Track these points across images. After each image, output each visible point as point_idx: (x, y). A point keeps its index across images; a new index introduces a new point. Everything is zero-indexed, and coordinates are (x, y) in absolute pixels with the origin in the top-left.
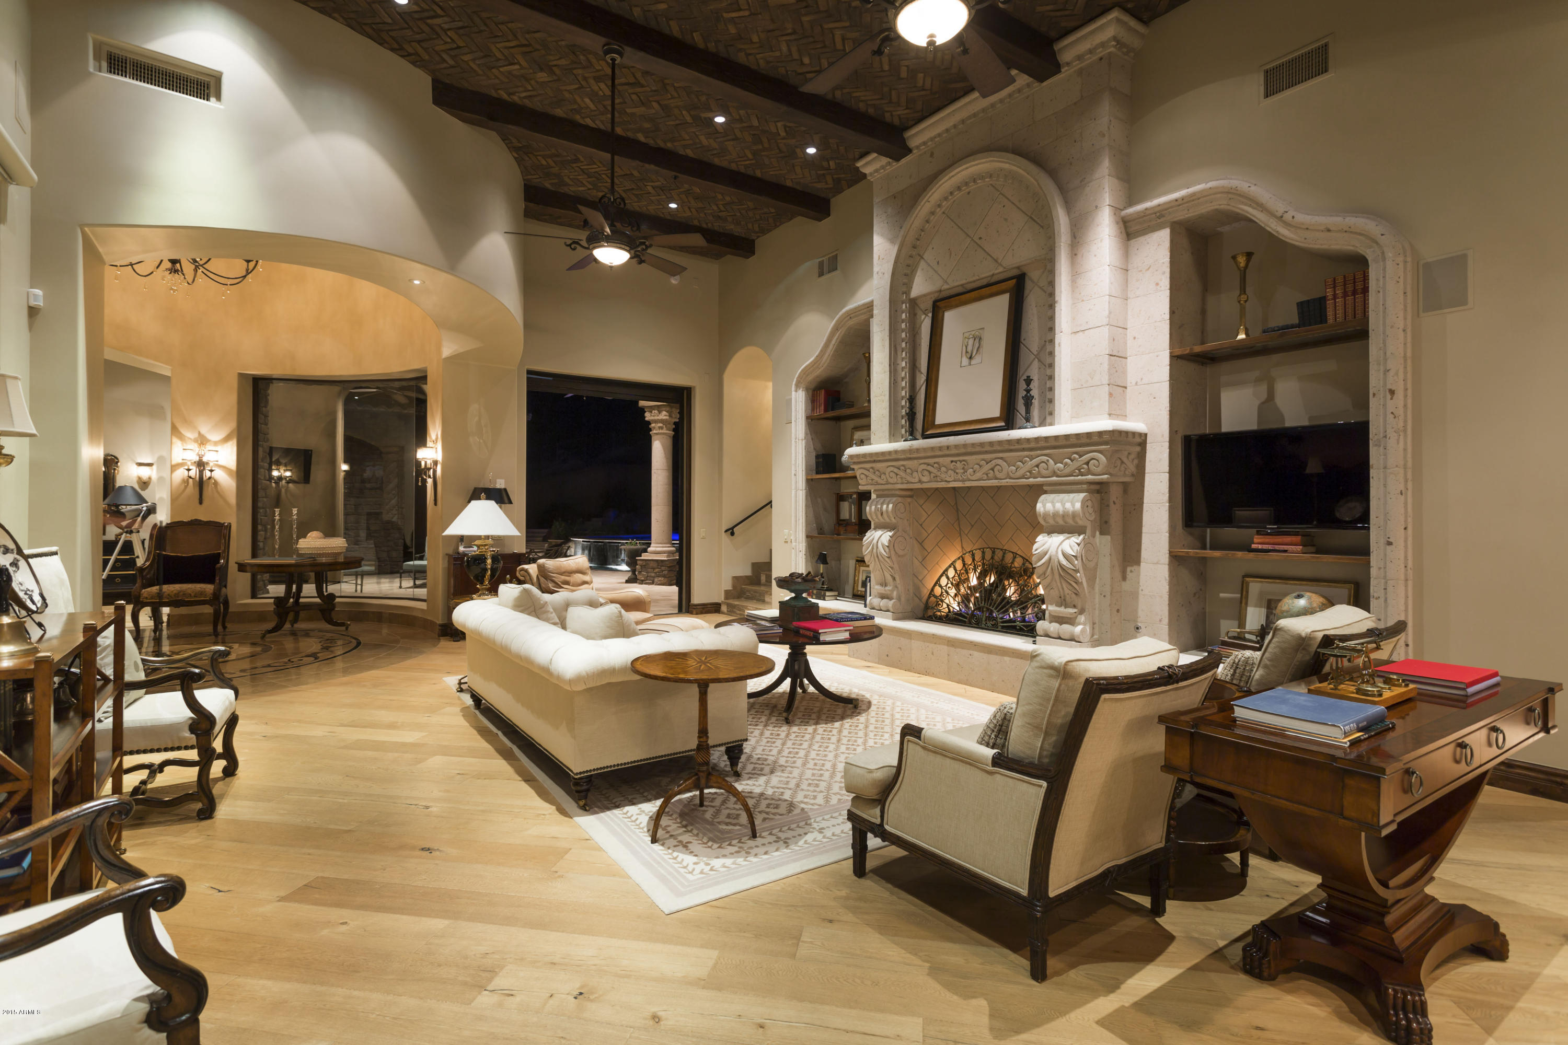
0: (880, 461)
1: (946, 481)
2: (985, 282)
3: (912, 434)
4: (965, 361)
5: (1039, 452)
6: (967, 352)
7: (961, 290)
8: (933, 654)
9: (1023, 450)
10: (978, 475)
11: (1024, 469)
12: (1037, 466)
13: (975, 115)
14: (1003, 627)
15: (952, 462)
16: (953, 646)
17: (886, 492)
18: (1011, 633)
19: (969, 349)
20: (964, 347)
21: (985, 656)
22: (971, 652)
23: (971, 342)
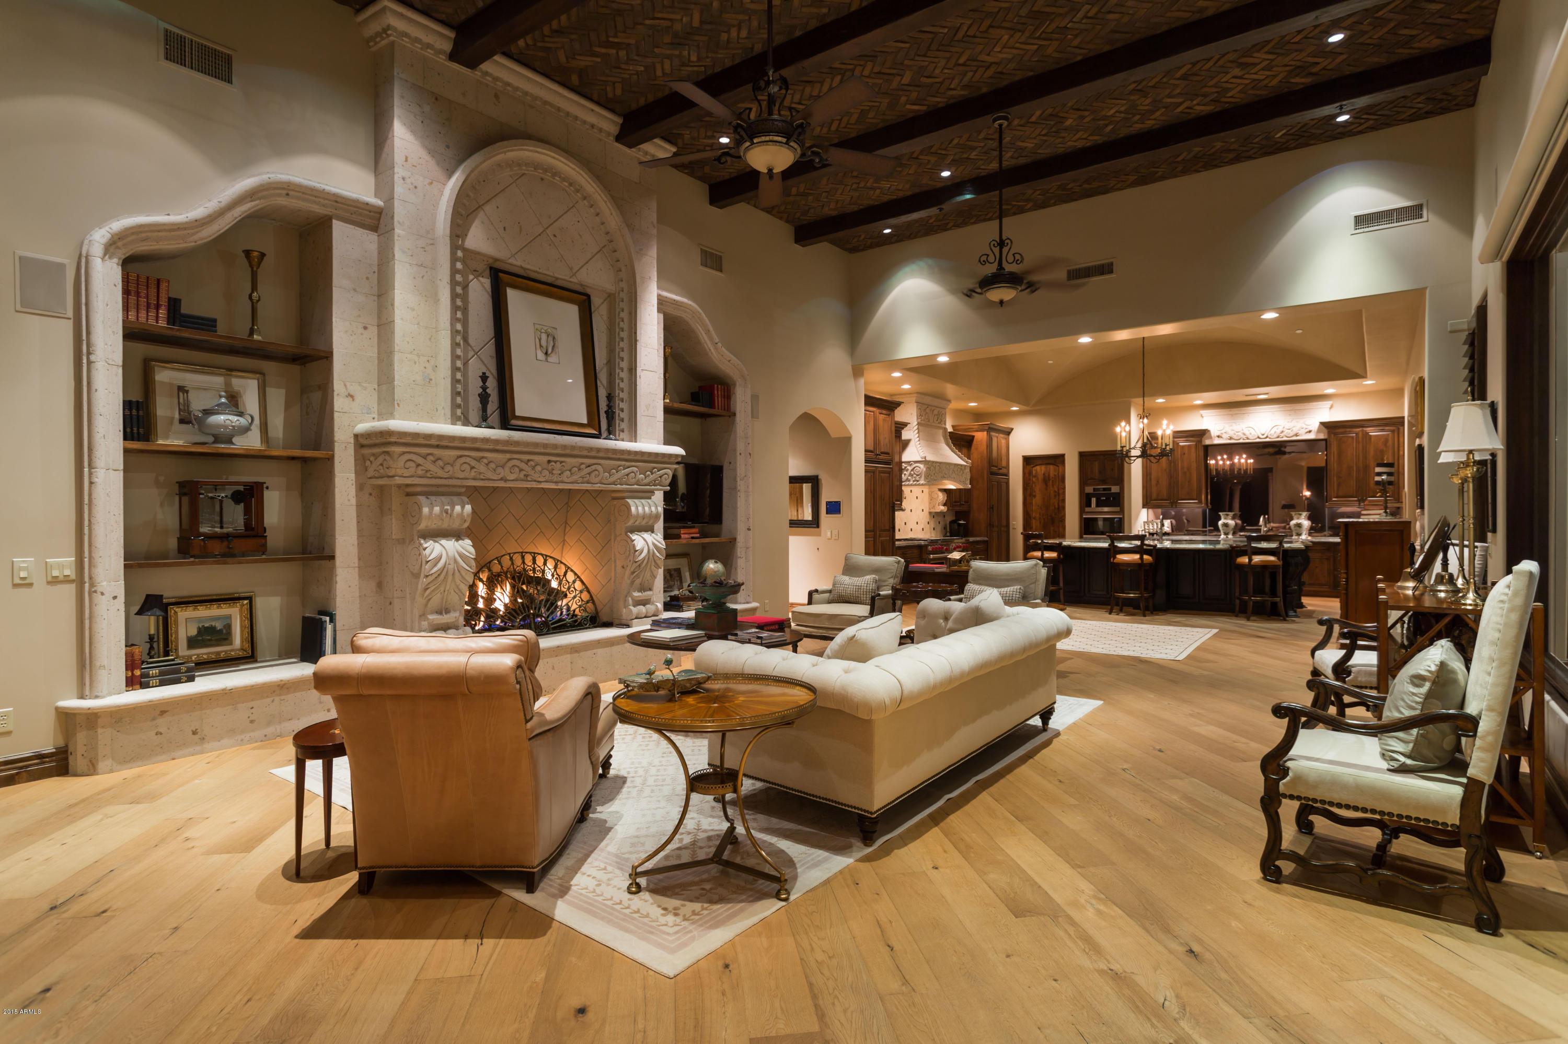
0: (447, 447)
1: (538, 482)
2: (550, 280)
3: (484, 420)
4: (541, 355)
5: (633, 464)
6: (541, 346)
7: (521, 272)
8: (553, 668)
9: (619, 459)
10: (575, 478)
11: (616, 477)
12: (627, 475)
13: (559, 109)
14: (554, 628)
15: (549, 462)
16: (576, 651)
17: (441, 489)
18: (561, 632)
19: (544, 343)
20: (537, 340)
21: (607, 650)
22: (595, 651)
23: (544, 337)
